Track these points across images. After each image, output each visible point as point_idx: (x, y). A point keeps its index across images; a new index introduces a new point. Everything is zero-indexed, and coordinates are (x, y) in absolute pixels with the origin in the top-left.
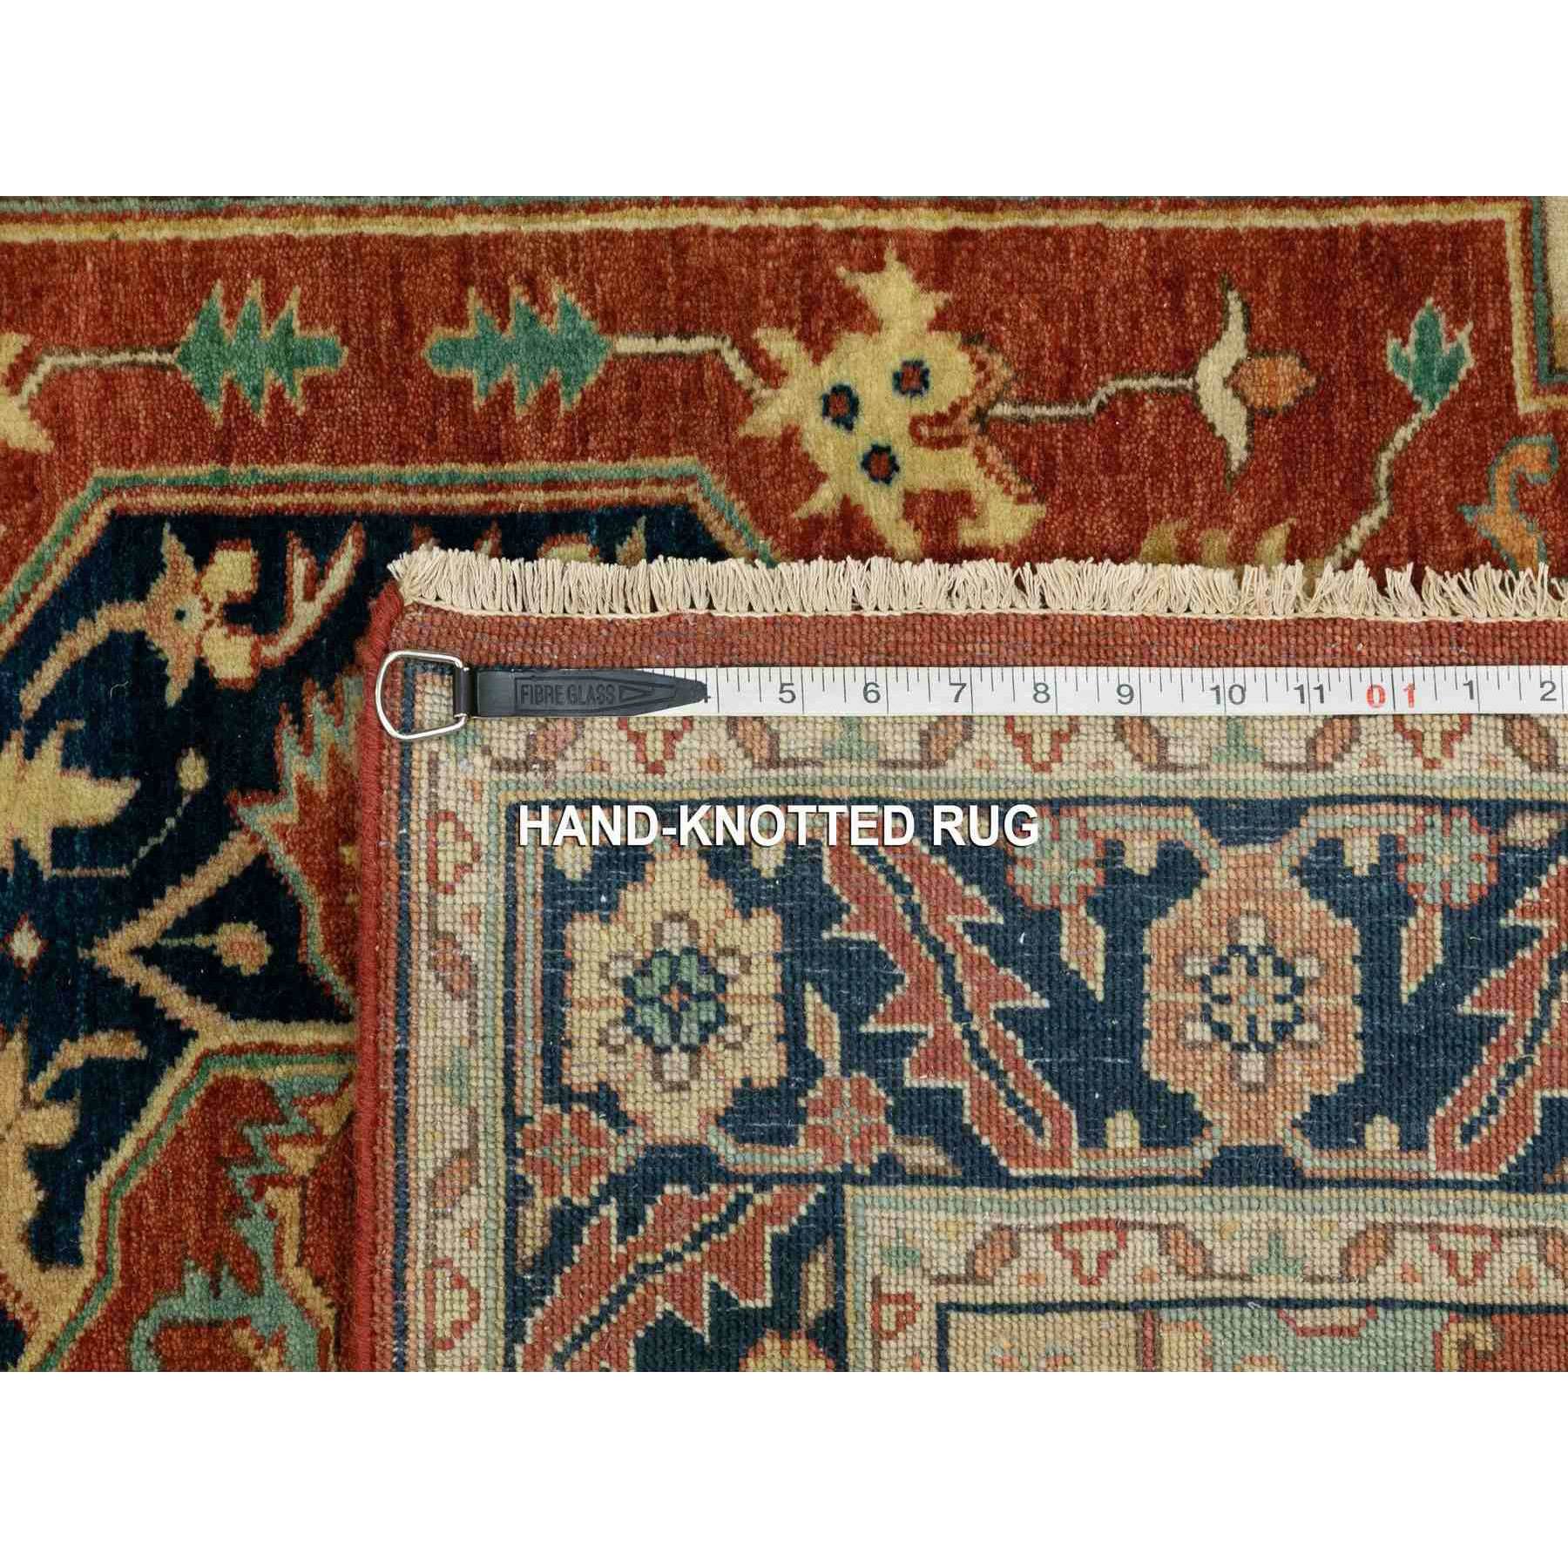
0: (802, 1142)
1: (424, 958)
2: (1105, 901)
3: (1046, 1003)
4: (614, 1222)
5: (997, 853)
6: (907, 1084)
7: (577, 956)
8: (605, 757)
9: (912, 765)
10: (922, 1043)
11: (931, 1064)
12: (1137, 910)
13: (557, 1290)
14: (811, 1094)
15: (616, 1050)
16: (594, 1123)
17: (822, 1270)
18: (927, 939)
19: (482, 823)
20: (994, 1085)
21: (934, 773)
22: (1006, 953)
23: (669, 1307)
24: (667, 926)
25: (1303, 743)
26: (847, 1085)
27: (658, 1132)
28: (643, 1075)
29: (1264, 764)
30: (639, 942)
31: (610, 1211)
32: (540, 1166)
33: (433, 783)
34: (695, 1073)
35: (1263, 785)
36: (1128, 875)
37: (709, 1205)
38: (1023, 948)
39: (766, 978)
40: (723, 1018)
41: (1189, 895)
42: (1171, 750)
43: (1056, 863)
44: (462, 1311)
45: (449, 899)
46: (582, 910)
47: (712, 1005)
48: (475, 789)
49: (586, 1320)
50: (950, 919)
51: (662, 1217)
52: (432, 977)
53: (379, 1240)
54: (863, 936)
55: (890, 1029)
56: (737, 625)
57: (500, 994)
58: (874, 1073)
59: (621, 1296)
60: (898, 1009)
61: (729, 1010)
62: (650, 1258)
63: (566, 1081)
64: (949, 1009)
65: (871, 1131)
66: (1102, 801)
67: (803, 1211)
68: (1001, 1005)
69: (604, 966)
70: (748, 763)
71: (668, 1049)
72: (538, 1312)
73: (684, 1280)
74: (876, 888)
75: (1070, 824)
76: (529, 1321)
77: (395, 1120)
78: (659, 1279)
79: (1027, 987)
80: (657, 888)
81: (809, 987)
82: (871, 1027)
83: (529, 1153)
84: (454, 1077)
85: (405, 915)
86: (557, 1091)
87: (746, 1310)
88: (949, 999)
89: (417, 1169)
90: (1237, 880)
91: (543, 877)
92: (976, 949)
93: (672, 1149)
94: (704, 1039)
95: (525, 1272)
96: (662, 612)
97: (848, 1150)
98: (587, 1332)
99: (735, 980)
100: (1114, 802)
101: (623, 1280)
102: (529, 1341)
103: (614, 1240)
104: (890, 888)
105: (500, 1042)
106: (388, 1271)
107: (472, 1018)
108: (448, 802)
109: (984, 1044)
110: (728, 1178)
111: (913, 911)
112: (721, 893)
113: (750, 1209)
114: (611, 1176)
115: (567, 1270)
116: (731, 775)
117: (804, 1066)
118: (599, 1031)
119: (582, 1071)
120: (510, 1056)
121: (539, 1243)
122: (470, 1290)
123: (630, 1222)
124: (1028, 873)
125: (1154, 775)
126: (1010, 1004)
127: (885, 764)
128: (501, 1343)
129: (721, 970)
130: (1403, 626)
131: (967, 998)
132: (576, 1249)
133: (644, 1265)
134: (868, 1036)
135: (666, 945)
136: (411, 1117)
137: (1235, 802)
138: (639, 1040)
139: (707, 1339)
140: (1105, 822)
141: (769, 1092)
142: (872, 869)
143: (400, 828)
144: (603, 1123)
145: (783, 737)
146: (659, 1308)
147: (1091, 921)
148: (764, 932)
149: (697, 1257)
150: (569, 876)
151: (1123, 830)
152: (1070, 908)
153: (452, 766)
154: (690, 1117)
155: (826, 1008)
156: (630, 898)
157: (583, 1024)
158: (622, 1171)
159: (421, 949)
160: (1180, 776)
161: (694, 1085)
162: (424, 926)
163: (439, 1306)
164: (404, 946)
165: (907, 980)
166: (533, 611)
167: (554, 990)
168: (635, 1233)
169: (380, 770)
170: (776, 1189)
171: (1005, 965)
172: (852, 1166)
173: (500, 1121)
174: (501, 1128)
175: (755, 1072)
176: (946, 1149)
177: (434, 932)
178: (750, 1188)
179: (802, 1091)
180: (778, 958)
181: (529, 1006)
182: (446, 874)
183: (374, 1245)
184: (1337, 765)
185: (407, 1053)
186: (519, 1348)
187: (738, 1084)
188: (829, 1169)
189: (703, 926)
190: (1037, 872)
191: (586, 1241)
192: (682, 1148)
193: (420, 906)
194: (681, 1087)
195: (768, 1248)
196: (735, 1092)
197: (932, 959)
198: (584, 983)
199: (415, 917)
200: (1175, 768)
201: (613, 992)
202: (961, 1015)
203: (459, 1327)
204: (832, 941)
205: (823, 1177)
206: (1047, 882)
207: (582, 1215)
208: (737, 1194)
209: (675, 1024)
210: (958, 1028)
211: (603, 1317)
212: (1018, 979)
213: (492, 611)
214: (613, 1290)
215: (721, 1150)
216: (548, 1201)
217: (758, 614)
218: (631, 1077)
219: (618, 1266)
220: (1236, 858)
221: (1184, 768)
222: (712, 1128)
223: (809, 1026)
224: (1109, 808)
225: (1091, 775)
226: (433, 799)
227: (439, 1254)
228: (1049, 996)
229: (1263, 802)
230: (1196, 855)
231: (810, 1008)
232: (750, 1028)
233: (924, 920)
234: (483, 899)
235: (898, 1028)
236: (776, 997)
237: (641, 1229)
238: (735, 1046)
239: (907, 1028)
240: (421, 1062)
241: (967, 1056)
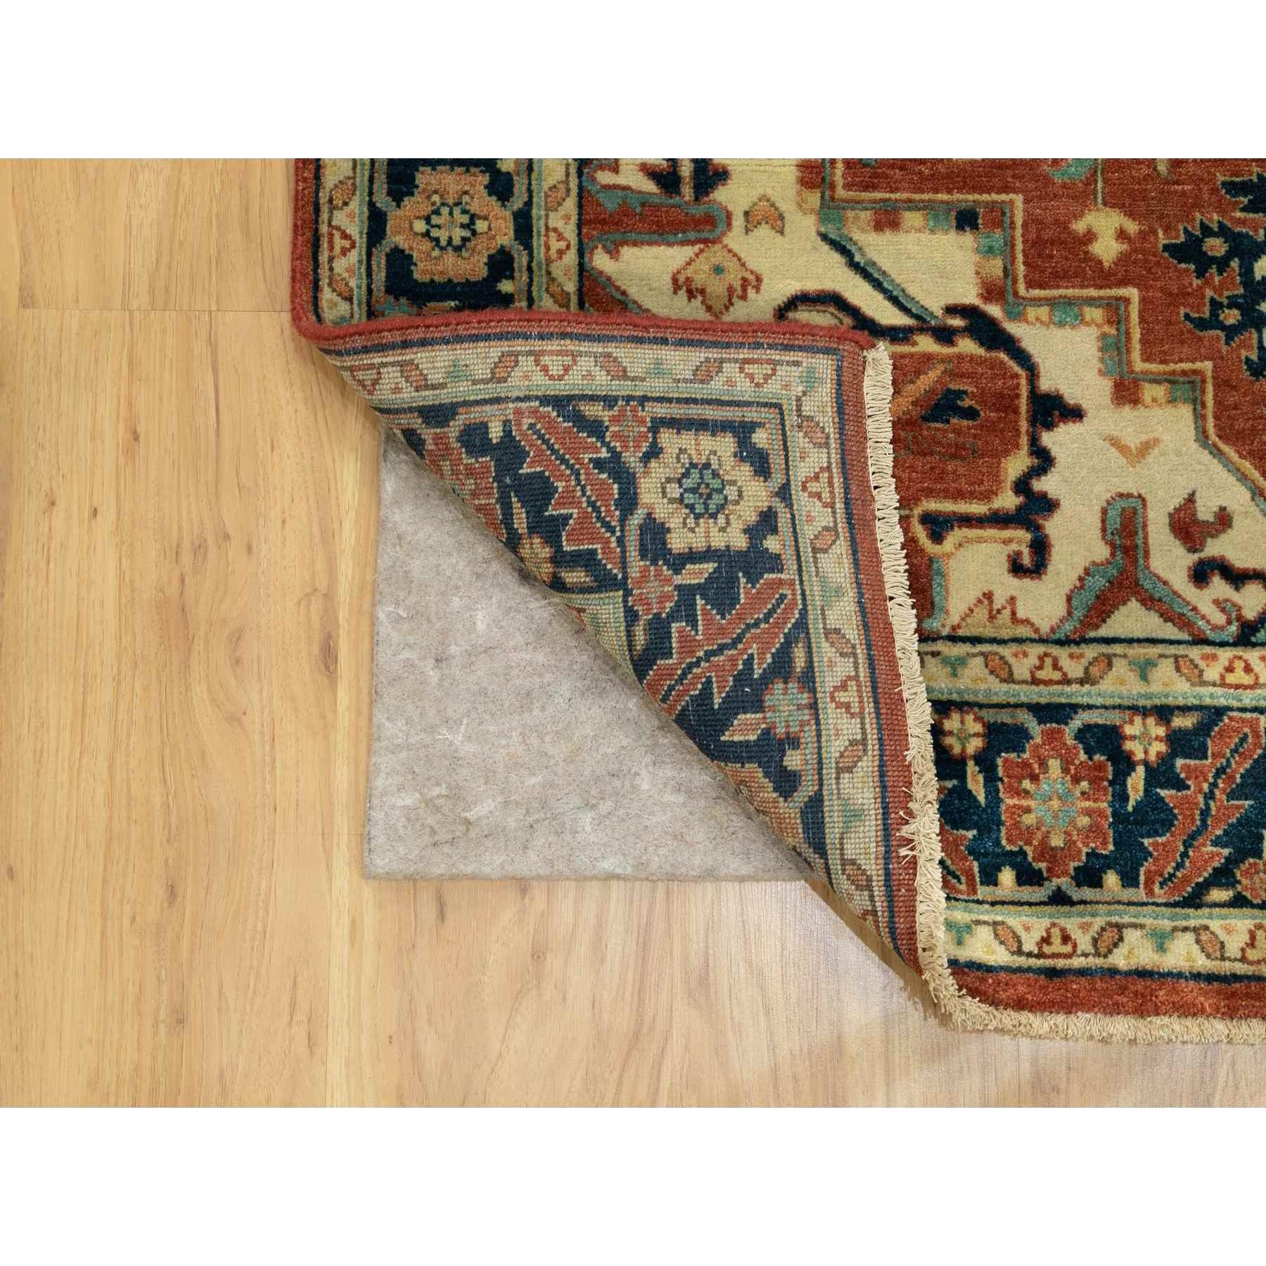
0: (642, 563)
1: (710, 356)
2: (769, 740)
3: (716, 707)
4: (599, 455)
5: (789, 672)
6: (673, 625)
7: (718, 439)
8: (807, 460)
9: (825, 624)
10: (693, 633)
11: (683, 638)
12: (766, 759)
13: (566, 424)
14: (665, 568)
15: (678, 458)
16: (644, 444)
17: (582, 580)
18: (744, 632)
19: (772, 389)
20: (676, 677)
21: (823, 636)
22: (740, 681)
23: (560, 490)
24: (735, 488)
25: (854, 857)
26: (670, 589)
27: (642, 480)
28: (668, 472)
29: (842, 833)
30: (727, 473)
31: (604, 454)
32: (622, 413)
33: (788, 363)
34: (671, 501)
35: (832, 835)
36: (783, 753)
37: (609, 511)
38: (743, 691)
39: (718, 542)
40: (697, 517)
41: (775, 790)
42: (847, 775)
43: (786, 708)
44: (555, 370)
45: (737, 370)
46: (739, 442)
47: (703, 511)
48: (787, 387)
49: (552, 441)
50: (755, 646)
51: (603, 482)
52: (702, 359)
53: (583, 326)
54: (742, 596)
55: (699, 613)
56: (873, 534)
57: (698, 396)
58: (678, 605)
59: (563, 461)
60: (709, 617)
61: (702, 520)
62: (583, 477)
63: (662, 430)
64: (710, 648)
65: (649, 604)
66: (819, 736)
67: (609, 566)
68: (714, 679)
69: (715, 453)
70: (812, 537)
71: (681, 486)
72: (555, 414)
73: (573, 497)
74: (765, 603)
75: (806, 715)
76: (550, 409)
77: (637, 336)
78: (573, 483)
79: (724, 695)
80: (753, 483)
81: (716, 565)
82: (700, 602)
83: (628, 408)
84: (658, 369)
85: (728, 345)
86: (658, 424)
87: (560, 536)
88: (715, 647)
89: (616, 348)
90: (785, 818)
91: (752, 422)
92: (741, 662)
93: (635, 488)
94: (687, 506)
95: (574, 406)
96: (875, 492)
97: (639, 591)
98: (546, 442)
99: (715, 523)
100: (819, 741)
101: (572, 462)
102: (541, 409)
103: (591, 456)
104: (766, 611)
105: (676, 395)
106: (569, 330)
107: (686, 381)
108: (781, 371)
109: (695, 670)
110: (623, 521)
111: (756, 625)
112: (754, 518)
113: (608, 535)
114: (620, 453)
115: (575, 430)
116: (806, 527)
117: (679, 562)
118: (685, 449)
119: (667, 438)
120: (670, 400)
121: (587, 413)
122: (564, 375)
123: (599, 464)
124: (780, 692)
125: (834, 765)
126: (715, 685)
127: (823, 610)
128: (540, 394)
129: (719, 516)
130: (914, 917)
131: (716, 659)
132: (585, 435)
133: (579, 474)
134: (695, 600)
135: (727, 487)
136: (639, 345)
137: (823, 817)
138: (684, 470)
139: (547, 514)
140: (808, 736)
141: (665, 544)
142: (774, 601)
143: (768, 344)
144: (644, 450)
145: (826, 555)
146: (559, 484)
147: (759, 732)
148: (740, 542)
149: (584, 505)
150: (753, 435)
151: (805, 749)
152: (765, 718)
153: (797, 374)
154: (650, 498)
155: (706, 575)
156: (746, 469)
157: (687, 440)
158: (623, 460)
159: (714, 354)
160: (834, 781)
161: (665, 501)
162: (724, 356)
163: (555, 358)
164: (715, 344)
165: (724, 622)
166: (869, 421)
167: (701, 425)
168: (594, 468)
169: (792, 333)
170: (618, 550)
171: (734, 680)
172: (631, 595)
173: (641, 394)
174: (638, 394)
175: (674, 535)
176: (644, 650)
177: (722, 361)
178: (618, 534)
179: (666, 563)
180: (728, 547)
181: (694, 411)
182: (749, 368)
183: (580, 323)
184: (845, 877)
185: (667, 344)
186: (537, 403)
187: (667, 525)
188: (629, 581)
189: (738, 507)
190: (781, 697)
191: (589, 440)
192: (636, 493)
193: (733, 354)
194: (664, 493)
195: (590, 547)
196: (663, 524)
197: (735, 636)
198: (707, 442)
199: (728, 351)
200: (838, 778)
201: (703, 457)
202: (709, 654)
203: (545, 369)
204: (738, 578)
205: (625, 578)
206: (777, 703)
207: (601, 437)
208: (615, 527)
209: (693, 491)
210: (701, 654)
211: (554, 451)
212: (727, 689)
213: (867, 399)
214: (567, 457)
215: (636, 516)
216: (606, 419)
217: (879, 545)
218: (666, 465)
219: (578, 458)
220: (795, 818)
221: (838, 783)
222: (646, 511)
223: (697, 566)
224: (815, 739)
225: (831, 727)
226: (780, 363)
227: (579, 358)
228: (720, 709)
229: (824, 833)
230: (795, 794)
231: (706, 566)
232: (694, 532)
233: (752, 631)
234: (739, 388)
235: (699, 618)
236: (709, 547)
237: (596, 471)
238: (685, 524)
239: (700, 623)
240: (664, 352)
241: (688, 660)
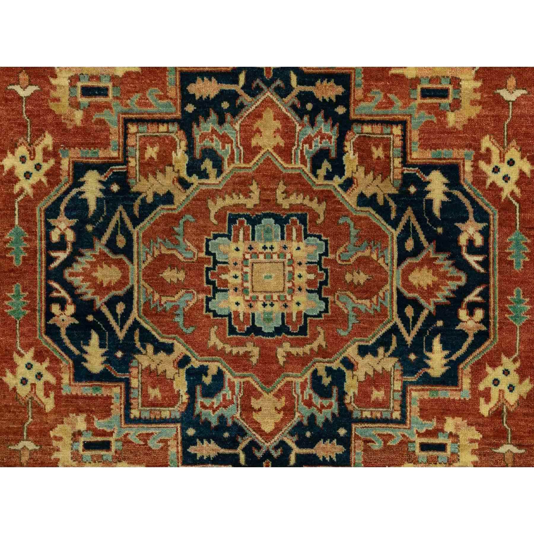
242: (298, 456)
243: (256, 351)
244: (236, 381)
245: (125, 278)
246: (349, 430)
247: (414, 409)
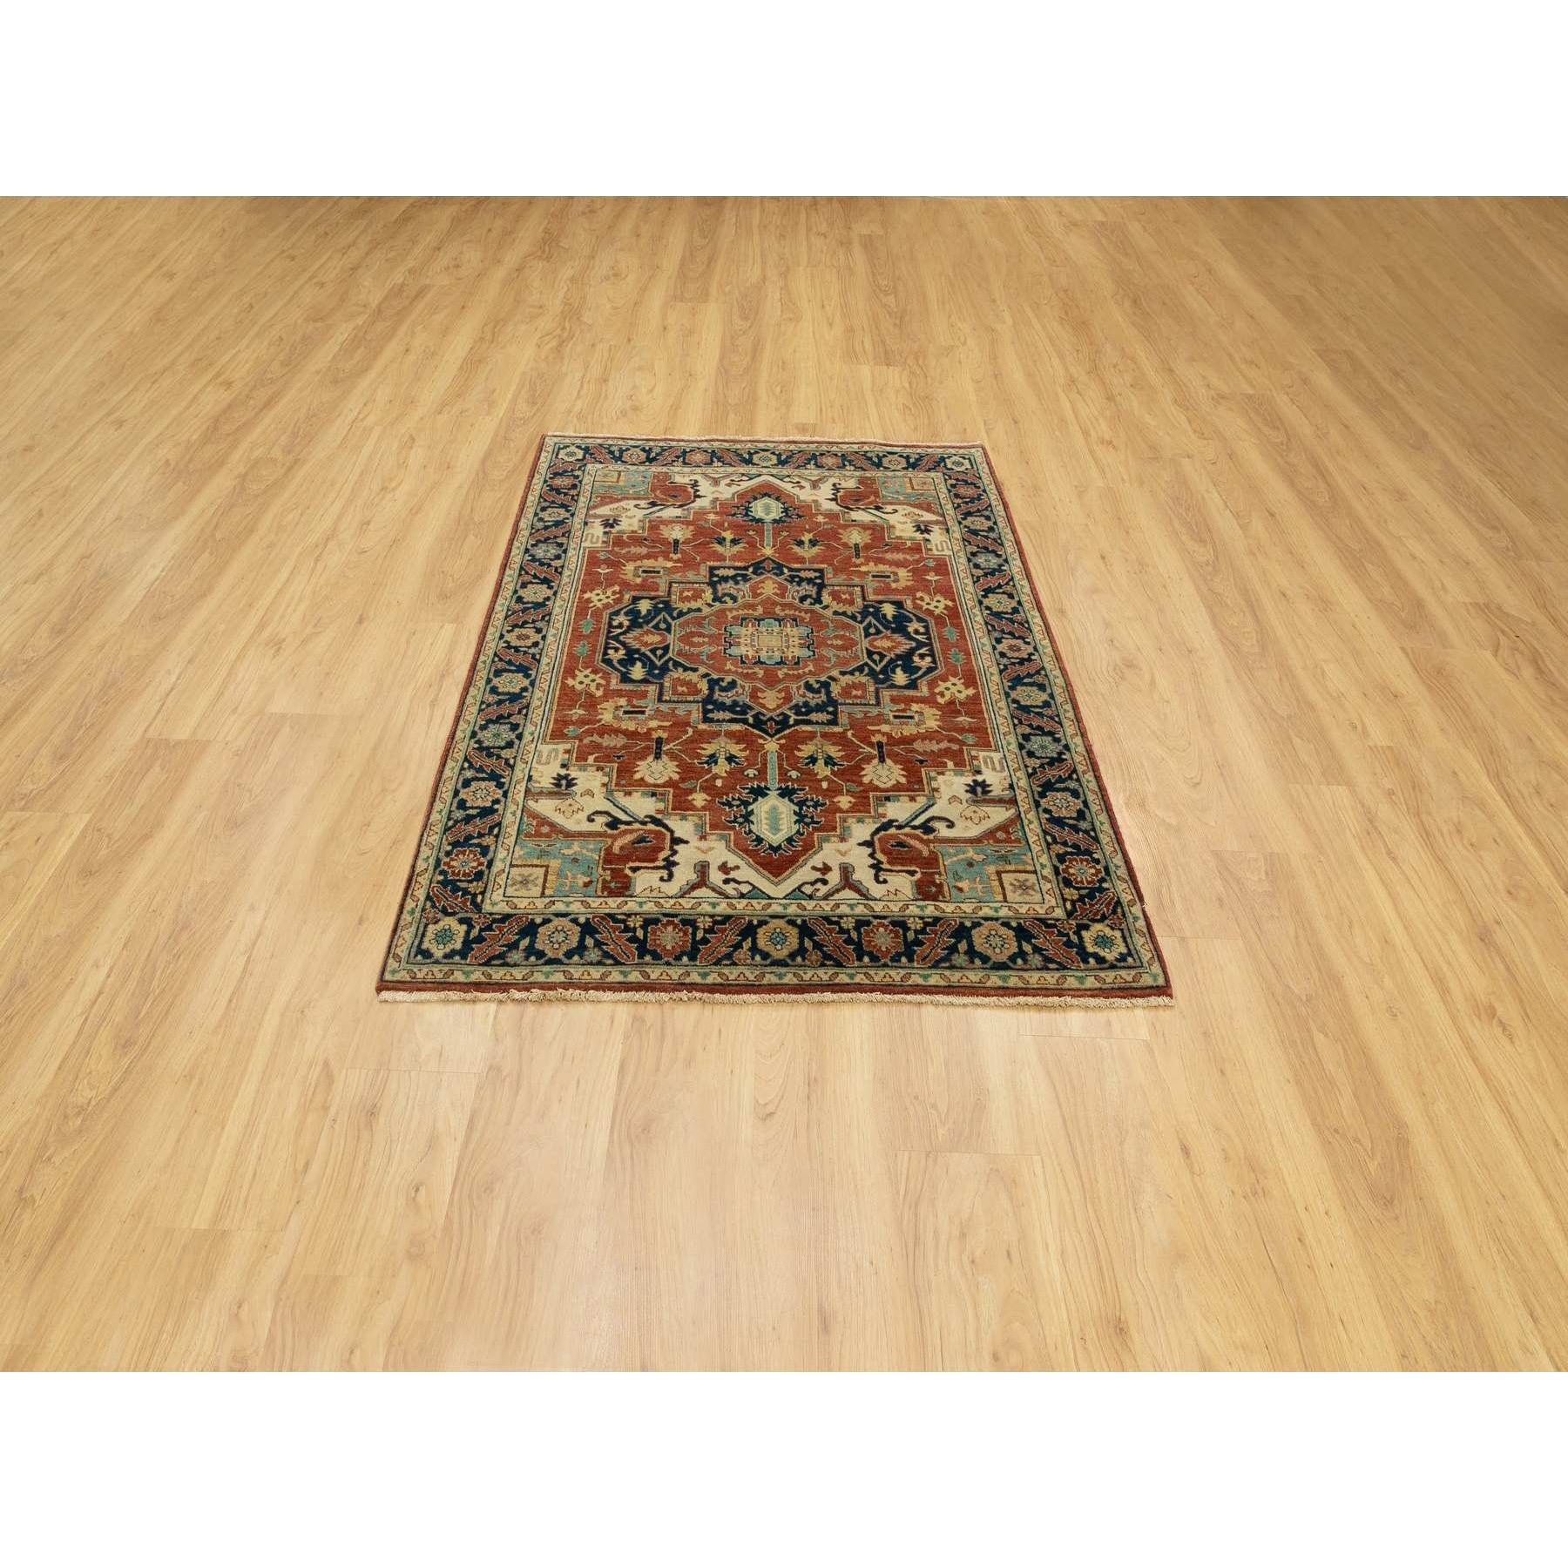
242: (795, 720)
243: (762, 672)
244: (747, 685)
245: (664, 640)
246: (836, 709)
247: (887, 700)
